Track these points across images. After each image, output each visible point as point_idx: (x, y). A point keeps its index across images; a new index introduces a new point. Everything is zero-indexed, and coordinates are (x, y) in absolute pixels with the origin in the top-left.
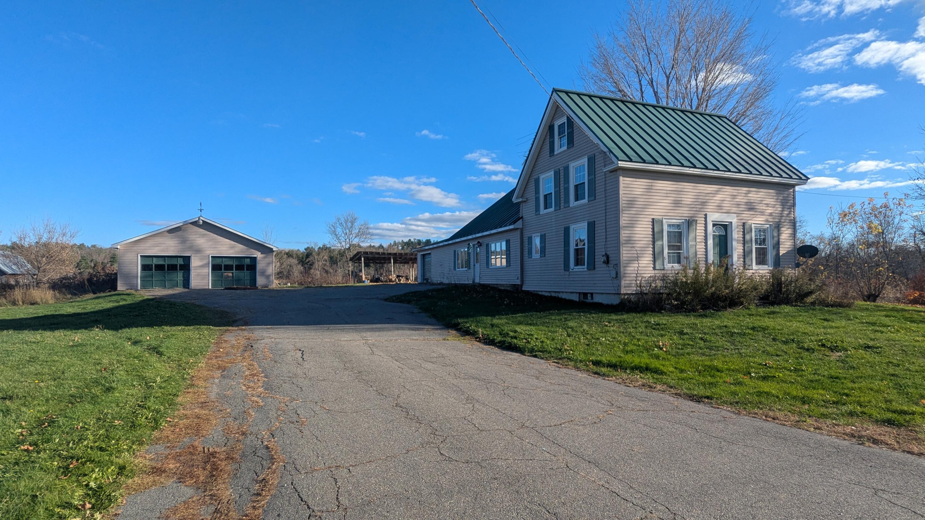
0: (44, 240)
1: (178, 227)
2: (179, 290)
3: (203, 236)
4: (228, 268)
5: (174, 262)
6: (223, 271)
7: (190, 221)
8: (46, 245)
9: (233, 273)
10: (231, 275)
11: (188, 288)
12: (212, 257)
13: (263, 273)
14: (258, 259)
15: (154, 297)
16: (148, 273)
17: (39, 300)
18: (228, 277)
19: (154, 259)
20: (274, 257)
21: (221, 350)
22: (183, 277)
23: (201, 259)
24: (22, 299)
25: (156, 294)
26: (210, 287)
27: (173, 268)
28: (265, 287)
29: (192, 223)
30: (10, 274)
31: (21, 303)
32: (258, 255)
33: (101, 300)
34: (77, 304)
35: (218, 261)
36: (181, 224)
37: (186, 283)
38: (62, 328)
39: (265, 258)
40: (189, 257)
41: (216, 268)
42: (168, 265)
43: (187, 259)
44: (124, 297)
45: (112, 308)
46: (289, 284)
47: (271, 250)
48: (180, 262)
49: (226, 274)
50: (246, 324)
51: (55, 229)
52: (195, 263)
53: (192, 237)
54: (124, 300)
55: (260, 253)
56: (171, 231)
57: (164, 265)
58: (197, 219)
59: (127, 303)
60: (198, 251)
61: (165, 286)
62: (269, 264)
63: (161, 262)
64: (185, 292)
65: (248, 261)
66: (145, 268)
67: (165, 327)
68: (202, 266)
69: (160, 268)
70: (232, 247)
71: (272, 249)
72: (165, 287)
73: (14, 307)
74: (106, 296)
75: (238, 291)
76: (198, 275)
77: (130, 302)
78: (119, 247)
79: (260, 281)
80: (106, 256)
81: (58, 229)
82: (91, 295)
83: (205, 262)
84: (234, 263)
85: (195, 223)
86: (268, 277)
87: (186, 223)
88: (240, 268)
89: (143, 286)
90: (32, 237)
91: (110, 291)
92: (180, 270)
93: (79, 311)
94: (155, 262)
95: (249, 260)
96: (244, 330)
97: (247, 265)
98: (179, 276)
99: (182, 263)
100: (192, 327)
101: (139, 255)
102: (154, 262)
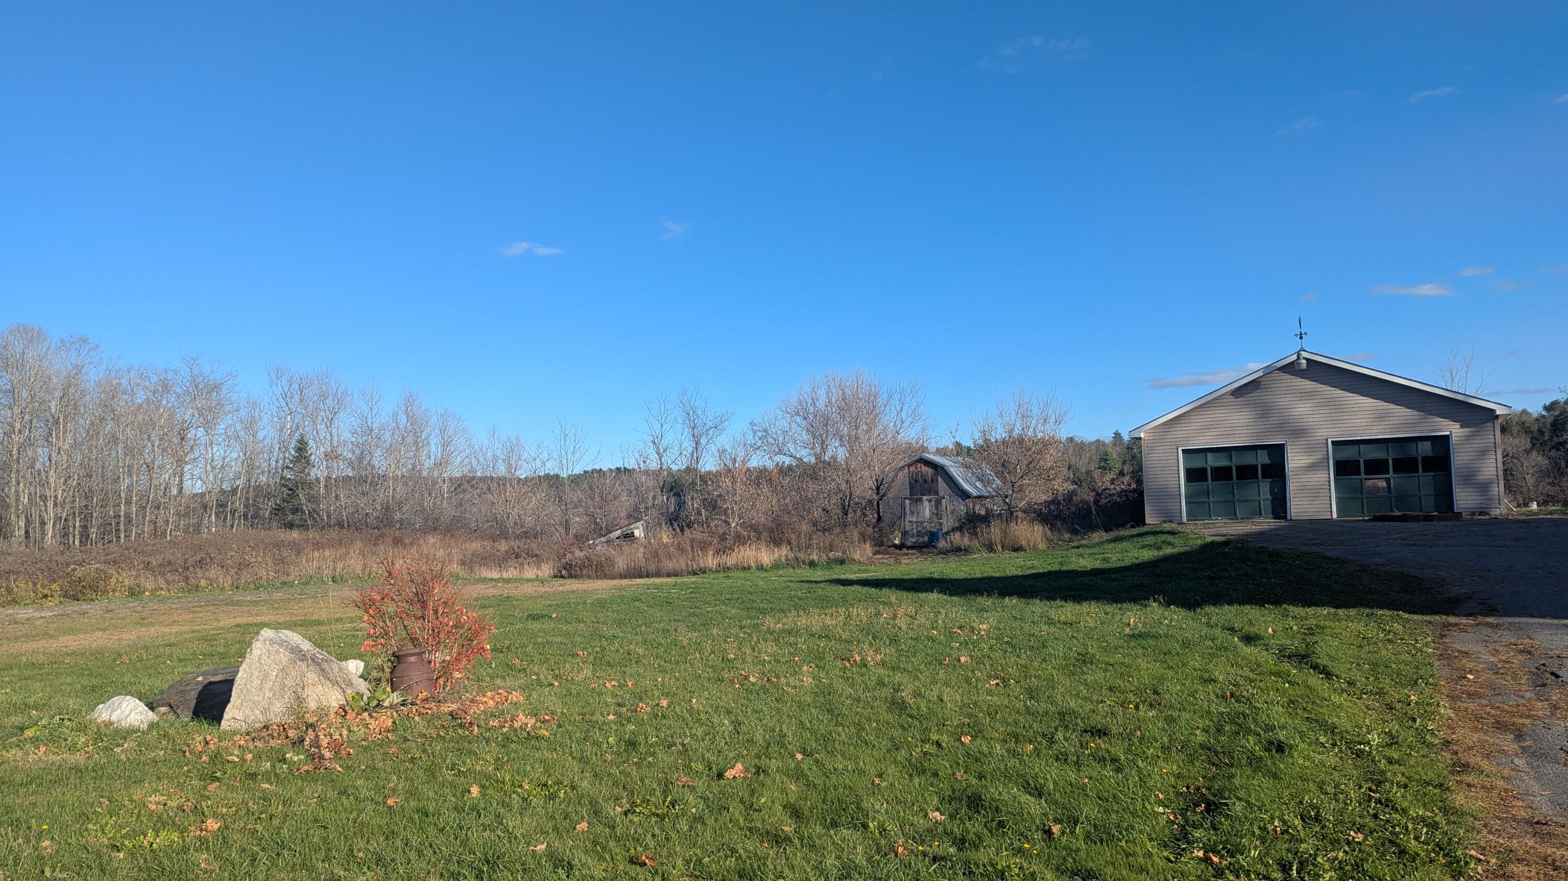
0: (1016, 433)
1: (1253, 381)
2: (1265, 523)
3: (1307, 395)
4: (1376, 467)
5: (1248, 459)
6: (1363, 476)
7: (1279, 365)
8: (1021, 440)
9: (1388, 480)
10: (1385, 484)
11: (1285, 518)
12: (1333, 442)
13: (1469, 478)
14: (1454, 439)
15: (1224, 539)
16: (1197, 485)
17: (1024, 543)
18: (1377, 489)
19: (1209, 455)
20: (1498, 433)
21: (1471, 677)
22: (1272, 493)
23: (1310, 450)
24: (1001, 541)
25: (1224, 531)
26: (1335, 516)
27: (1247, 473)
28: (1481, 514)
29: (1282, 369)
30: (975, 497)
31: (1000, 548)
32: (1452, 429)
33: (1126, 544)
34: (1088, 551)
35: (1348, 454)
36: (1260, 374)
37: (1279, 506)
38: (1093, 599)
39: (1471, 436)
40: (1282, 447)
41: (1344, 468)
42: (1237, 467)
43: (1278, 452)
44: (1170, 538)
45: (1154, 562)
46: (1534, 506)
47: (1490, 415)
48: (1263, 458)
49: (1371, 482)
50: (1491, 610)
51: (1031, 411)
52: (1295, 460)
53: (1284, 401)
54: (1170, 544)
55: (1458, 425)
56: (1239, 392)
57: (1231, 467)
58: (1295, 357)
59: (1176, 550)
60: (1299, 432)
61: (1235, 515)
62: (1483, 453)
63: (1222, 462)
64: (1282, 528)
65: (1425, 448)
66: (1194, 475)
67: (1291, 608)
68: (1312, 467)
69: (1221, 474)
70: (1381, 417)
71: (1493, 411)
72: (1233, 515)
73: (992, 555)
74: (1132, 536)
75: (1412, 525)
76: (1302, 488)
77: (1181, 550)
78: (1142, 435)
79: (1464, 499)
80: (1090, 458)
81: (1036, 411)
82: (1105, 536)
83: (1319, 456)
84: (1390, 456)
85: (1290, 369)
86: (1484, 488)
87: (1270, 371)
88: (1406, 465)
89: (1192, 515)
90: (1000, 430)
91: (1133, 526)
92: (1264, 476)
93: (1098, 564)
94: (1212, 461)
95: (1428, 445)
96: (1497, 626)
97: (1424, 458)
98: (1263, 491)
99: (1267, 461)
100: (1352, 612)
101: (1180, 449)
102: (1209, 463)
